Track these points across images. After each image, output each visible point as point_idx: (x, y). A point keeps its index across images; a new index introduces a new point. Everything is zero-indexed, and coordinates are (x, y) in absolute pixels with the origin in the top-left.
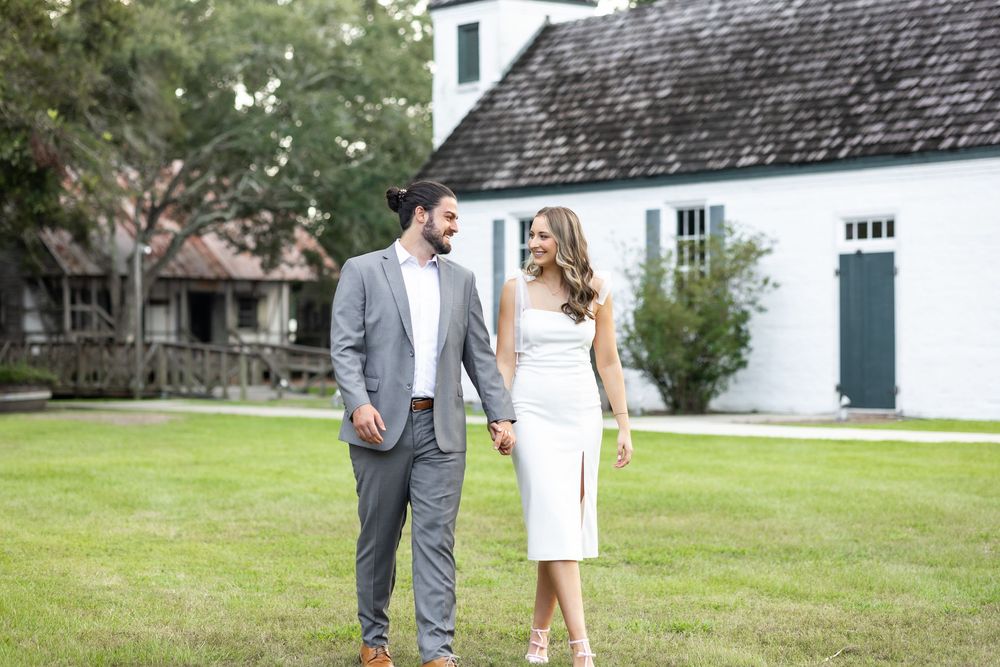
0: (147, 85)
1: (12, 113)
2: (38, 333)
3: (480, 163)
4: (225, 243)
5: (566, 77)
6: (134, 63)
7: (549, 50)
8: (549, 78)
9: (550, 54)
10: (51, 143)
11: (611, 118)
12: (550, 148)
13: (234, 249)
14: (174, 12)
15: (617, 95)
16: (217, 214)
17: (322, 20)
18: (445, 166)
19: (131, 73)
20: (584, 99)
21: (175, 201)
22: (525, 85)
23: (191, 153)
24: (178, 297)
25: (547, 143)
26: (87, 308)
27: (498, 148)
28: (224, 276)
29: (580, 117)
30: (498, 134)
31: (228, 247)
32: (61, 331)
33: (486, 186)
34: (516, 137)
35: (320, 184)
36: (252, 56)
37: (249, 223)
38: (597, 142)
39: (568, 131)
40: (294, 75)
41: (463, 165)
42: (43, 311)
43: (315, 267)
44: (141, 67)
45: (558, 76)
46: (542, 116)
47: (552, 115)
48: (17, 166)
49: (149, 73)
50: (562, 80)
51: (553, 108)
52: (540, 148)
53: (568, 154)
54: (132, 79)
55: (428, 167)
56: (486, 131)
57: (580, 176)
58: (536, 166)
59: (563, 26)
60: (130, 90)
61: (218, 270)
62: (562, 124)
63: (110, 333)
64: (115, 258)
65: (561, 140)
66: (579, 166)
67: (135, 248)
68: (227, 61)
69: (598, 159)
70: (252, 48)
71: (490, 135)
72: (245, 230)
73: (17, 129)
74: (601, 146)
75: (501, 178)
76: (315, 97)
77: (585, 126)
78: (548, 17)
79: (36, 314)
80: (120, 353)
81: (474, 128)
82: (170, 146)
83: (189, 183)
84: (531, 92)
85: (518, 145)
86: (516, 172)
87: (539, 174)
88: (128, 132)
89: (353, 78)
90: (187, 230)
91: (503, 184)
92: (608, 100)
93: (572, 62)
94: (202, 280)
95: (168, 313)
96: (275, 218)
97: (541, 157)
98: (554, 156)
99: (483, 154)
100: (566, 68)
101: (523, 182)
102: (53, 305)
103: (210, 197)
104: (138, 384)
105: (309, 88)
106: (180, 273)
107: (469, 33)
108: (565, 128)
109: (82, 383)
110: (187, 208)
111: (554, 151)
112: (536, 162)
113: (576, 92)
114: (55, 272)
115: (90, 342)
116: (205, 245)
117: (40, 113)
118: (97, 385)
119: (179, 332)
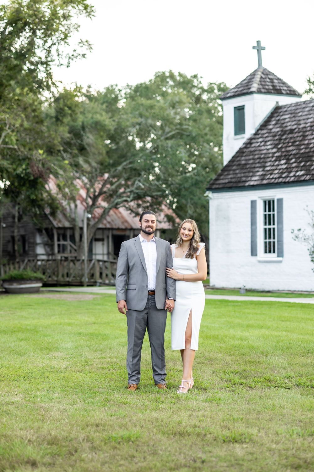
0: (89, 138)
1: (22, 152)
2: (43, 255)
3: (244, 173)
4: (129, 212)
5: (286, 131)
6: (83, 128)
7: (278, 118)
8: (278, 132)
9: (279, 120)
10: (40, 166)
11: (307, 150)
12: (278, 165)
13: (133, 215)
14: (102, 104)
15: (310, 139)
16: (124, 199)
17: (173, 106)
18: (228, 175)
19: (82, 132)
20: (295, 142)
21: (105, 192)
22: (266, 135)
23: (112, 170)
24: (108, 237)
25: (277, 163)
26: (65, 243)
27: (253, 166)
28: (129, 227)
29: (293, 150)
30: (253, 159)
31: (130, 214)
32: (53, 254)
33: (247, 184)
34: (262, 161)
35: (172, 184)
36: (139, 124)
37: (140, 202)
38: (301, 162)
39: (287, 157)
40: (160, 132)
41: (236, 174)
42: (45, 244)
43: (171, 223)
44: (87, 130)
45: (282, 131)
46: (275, 150)
47: (279, 150)
48: (24, 177)
49: (91, 132)
50: (284, 132)
51: (280, 146)
52: (273, 166)
53: (286, 168)
54: (83, 135)
55: (220, 175)
56: (247, 158)
57: (292, 179)
58: (271, 174)
59: (285, 106)
60: (82, 141)
61: (126, 224)
62: (284, 154)
63: (76, 255)
64: (77, 219)
65: (283, 162)
66: (292, 174)
67: (84, 215)
68: (127, 126)
69: (301, 170)
70: (140, 120)
71: (250, 159)
72: (139, 206)
73: (24, 159)
74: (302, 164)
75: (255, 180)
76: (170, 143)
77: (295, 154)
78: (277, 102)
79: (42, 245)
80: (78, 264)
81: (242, 156)
82: (102, 167)
83: (112, 184)
84: (269, 138)
85: (263, 164)
86: (262, 177)
87: (273, 178)
88: (81, 160)
89: (188, 134)
90: (111, 205)
91: (255, 183)
92: (306, 142)
93: (289, 124)
94: (118, 229)
95: (103, 244)
96: (152, 200)
97: (274, 170)
98: (280, 169)
99: (246, 168)
100: (286, 127)
101: (265, 182)
102: (50, 242)
103: (122, 190)
104: (86, 279)
105: (167, 139)
106: (108, 226)
107: (240, 110)
108: (285, 156)
109: (61, 279)
110: (111, 196)
111: (280, 167)
112: (271, 172)
113: (291, 138)
114: (50, 226)
115: (66, 259)
116: (120, 213)
117: (35, 152)
118: (68, 279)
119: (108, 254)
